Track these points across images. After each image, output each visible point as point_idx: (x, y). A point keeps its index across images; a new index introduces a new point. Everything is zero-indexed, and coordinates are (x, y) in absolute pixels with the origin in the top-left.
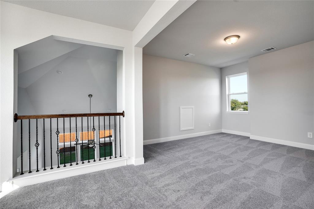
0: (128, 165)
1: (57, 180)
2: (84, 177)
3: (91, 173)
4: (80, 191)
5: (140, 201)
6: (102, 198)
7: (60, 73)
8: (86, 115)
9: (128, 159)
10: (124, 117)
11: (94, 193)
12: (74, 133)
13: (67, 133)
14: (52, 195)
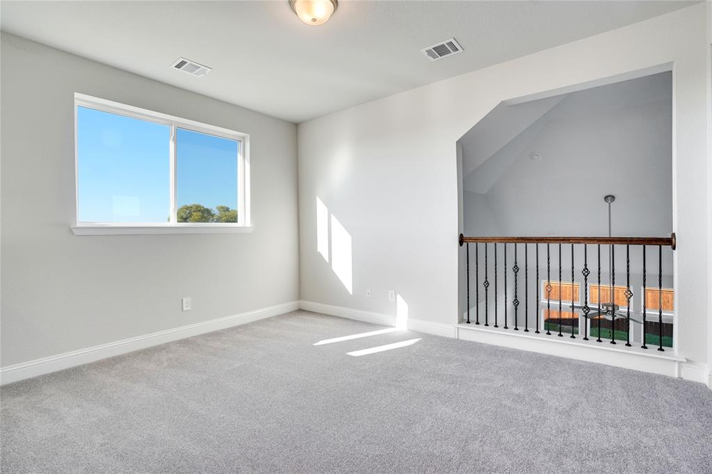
0: (684, 378)
1: (511, 349)
2: (558, 361)
3: (574, 360)
4: (541, 377)
5: (668, 455)
6: (575, 405)
7: (536, 157)
8: (569, 240)
9: (684, 363)
10: (674, 248)
11: (564, 391)
12: (579, 284)
13: (566, 283)
14: (498, 365)
